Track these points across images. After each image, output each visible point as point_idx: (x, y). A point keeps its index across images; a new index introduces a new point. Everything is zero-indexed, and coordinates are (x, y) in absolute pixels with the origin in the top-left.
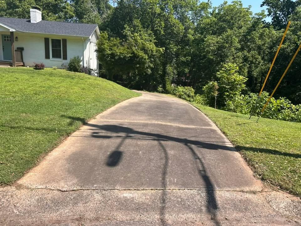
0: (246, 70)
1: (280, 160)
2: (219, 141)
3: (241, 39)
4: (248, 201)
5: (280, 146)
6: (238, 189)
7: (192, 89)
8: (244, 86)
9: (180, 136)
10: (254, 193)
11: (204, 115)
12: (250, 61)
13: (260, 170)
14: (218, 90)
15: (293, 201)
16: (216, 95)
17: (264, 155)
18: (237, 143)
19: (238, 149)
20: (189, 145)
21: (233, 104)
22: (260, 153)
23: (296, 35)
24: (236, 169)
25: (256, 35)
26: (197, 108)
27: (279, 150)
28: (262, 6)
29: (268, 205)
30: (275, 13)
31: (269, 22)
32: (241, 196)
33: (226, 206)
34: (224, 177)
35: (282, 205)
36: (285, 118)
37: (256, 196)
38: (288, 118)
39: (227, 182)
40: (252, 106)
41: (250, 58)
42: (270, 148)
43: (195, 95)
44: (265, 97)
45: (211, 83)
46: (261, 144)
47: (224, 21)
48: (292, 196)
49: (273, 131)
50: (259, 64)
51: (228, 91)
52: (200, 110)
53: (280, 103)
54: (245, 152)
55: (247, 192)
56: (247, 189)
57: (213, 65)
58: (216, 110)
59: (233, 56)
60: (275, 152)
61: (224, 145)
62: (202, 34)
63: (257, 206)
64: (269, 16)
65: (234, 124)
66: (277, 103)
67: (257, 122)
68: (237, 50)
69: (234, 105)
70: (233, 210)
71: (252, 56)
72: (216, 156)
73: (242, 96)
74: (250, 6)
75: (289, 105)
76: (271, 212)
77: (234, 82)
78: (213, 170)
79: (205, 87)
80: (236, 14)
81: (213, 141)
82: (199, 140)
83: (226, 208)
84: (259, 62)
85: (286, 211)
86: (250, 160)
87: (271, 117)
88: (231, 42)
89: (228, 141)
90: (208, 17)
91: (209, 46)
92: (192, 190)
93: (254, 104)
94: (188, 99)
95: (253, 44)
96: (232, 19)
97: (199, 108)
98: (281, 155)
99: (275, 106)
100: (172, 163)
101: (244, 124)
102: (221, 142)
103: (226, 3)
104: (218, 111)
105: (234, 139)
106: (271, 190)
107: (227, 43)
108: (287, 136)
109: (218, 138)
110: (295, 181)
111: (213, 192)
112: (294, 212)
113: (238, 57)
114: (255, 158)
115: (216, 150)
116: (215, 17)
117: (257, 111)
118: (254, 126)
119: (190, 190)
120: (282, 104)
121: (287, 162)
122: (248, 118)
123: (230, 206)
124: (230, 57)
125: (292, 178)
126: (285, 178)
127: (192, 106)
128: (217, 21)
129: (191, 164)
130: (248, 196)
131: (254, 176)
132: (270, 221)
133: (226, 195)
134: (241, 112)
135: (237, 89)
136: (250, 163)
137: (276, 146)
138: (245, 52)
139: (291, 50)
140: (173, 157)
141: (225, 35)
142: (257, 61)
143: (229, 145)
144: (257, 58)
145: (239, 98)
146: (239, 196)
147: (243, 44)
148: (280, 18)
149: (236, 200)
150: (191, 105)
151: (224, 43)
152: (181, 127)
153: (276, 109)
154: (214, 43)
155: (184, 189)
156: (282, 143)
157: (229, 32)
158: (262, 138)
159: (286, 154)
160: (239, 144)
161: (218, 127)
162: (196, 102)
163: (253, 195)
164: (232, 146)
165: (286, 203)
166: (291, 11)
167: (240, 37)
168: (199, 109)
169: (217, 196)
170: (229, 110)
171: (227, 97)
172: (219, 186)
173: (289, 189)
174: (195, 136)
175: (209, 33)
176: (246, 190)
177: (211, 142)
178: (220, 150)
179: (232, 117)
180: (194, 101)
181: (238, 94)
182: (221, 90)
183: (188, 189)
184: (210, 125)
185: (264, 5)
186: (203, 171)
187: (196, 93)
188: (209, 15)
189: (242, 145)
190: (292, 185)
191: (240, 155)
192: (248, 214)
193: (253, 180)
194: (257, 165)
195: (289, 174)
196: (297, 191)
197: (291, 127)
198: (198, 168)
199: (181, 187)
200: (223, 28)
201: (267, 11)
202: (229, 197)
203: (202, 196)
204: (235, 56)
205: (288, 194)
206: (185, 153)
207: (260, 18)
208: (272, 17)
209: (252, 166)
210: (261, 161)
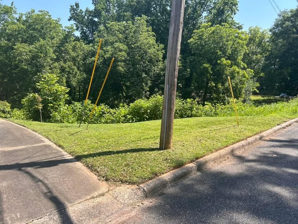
0: (65, 81)
1: (116, 158)
2: (56, 156)
3: (55, 49)
4: (99, 205)
5: (112, 146)
6: (89, 197)
7: (7, 103)
8: (67, 96)
9: (8, 162)
10: (103, 195)
11: (32, 131)
12: (68, 72)
13: (103, 173)
14: (42, 102)
15: (132, 190)
16: (40, 108)
17: (102, 157)
18: (76, 153)
19: (78, 158)
20: (24, 169)
21: (58, 115)
22: (98, 158)
23: (103, 50)
24: (82, 179)
25: (69, 46)
26: (20, 125)
27: (111, 150)
28: (69, 20)
29: (116, 201)
30: (82, 29)
31: (78, 36)
32: (93, 202)
33: (81, 218)
34: (73, 191)
35: (126, 197)
36: (106, 121)
37: (105, 197)
38: (109, 121)
39: (77, 194)
40: (78, 115)
41: (67, 69)
42: (105, 151)
43: (12, 110)
44: (89, 105)
45: (31, 95)
46: (97, 148)
47: (34, 29)
48: (131, 185)
49: (103, 135)
50: (76, 74)
51: (51, 103)
52: (25, 127)
53: (101, 109)
54: (86, 160)
55: (97, 197)
56: (96, 194)
57: (29, 76)
58: (43, 123)
59: (50, 66)
60: (110, 153)
61: (63, 159)
62: (9, 40)
63: (108, 206)
64: (77, 30)
65: (67, 134)
66: (99, 109)
67: (87, 129)
68: (53, 61)
69: (60, 116)
70: (89, 219)
71: (69, 67)
72: (58, 172)
73: (67, 106)
74: (60, 19)
75: (109, 109)
76: (119, 206)
77: (57, 93)
78: (60, 187)
79: (24, 100)
80: (46, 24)
81: (51, 157)
82: (35, 160)
83: (82, 220)
84: (76, 73)
85: (130, 200)
86: (92, 166)
87: (96, 123)
88: (46, 52)
89: (66, 153)
90: (14, 23)
91: (20, 54)
92: (42, 217)
93: (80, 112)
94: (3, 115)
95: (68, 55)
96: (43, 29)
97: (23, 124)
98: (115, 154)
99: (98, 112)
100: (7, 197)
101: (76, 133)
102: (60, 156)
103: (33, 12)
104: (46, 125)
105: (72, 150)
106: (115, 187)
107: (41, 52)
108: (114, 136)
109: (54, 153)
110: (130, 173)
111: (65, 211)
112: (135, 198)
113: (55, 68)
114: (96, 163)
115: (57, 166)
116: (23, 24)
117: (83, 119)
118: (85, 132)
119: (40, 219)
120: (103, 110)
121: (120, 158)
122: (78, 127)
123: (85, 216)
124: (47, 67)
125: (127, 171)
126: (123, 172)
127: (13, 123)
128: (26, 28)
129: (33, 190)
130: (98, 199)
131: (99, 180)
132: (121, 214)
133: (79, 208)
134: (68, 121)
135: (61, 100)
136: (93, 169)
137: (109, 147)
138: (62, 63)
139: (101, 62)
140: (7, 189)
141: (38, 44)
142: (74, 71)
143: (69, 157)
144: (74, 69)
145: (64, 108)
146: (91, 203)
147: (58, 55)
148: (87, 34)
149: (89, 208)
150: (11, 122)
151: (38, 52)
152: (6, 150)
153: (99, 114)
154: (26, 52)
155: (33, 221)
156: (112, 143)
157: (42, 42)
158: (96, 142)
159: (118, 152)
160: (78, 154)
161: (52, 142)
162: (15, 118)
163: (102, 197)
164: (71, 157)
165: (128, 194)
166: (95, 28)
167: (54, 48)
168: (23, 126)
169: (70, 213)
170: (56, 121)
171: (52, 109)
172: (70, 202)
173: (128, 181)
174: (28, 157)
175: (19, 41)
176: (95, 196)
177: (50, 158)
178: (61, 165)
179: (63, 129)
180: (11, 117)
181: (62, 104)
182: (45, 102)
183: (37, 219)
184: (42, 141)
185: (71, 20)
186: (49, 192)
187: (12, 108)
188: (16, 21)
189: (81, 154)
190: (129, 176)
191: (82, 164)
192: (103, 216)
193: (100, 184)
194: (100, 169)
195: (125, 168)
196: (134, 180)
197: (114, 128)
198: (42, 191)
199: (28, 220)
200: (34, 37)
201: (75, 25)
202: (82, 209)
203: (55, 219)
204: (52, 67)
205: (128, 185)
206: (22, 180)
207: (70, 31)
208: (80, 32)
209: (95, 171)
210: (101, 164)
